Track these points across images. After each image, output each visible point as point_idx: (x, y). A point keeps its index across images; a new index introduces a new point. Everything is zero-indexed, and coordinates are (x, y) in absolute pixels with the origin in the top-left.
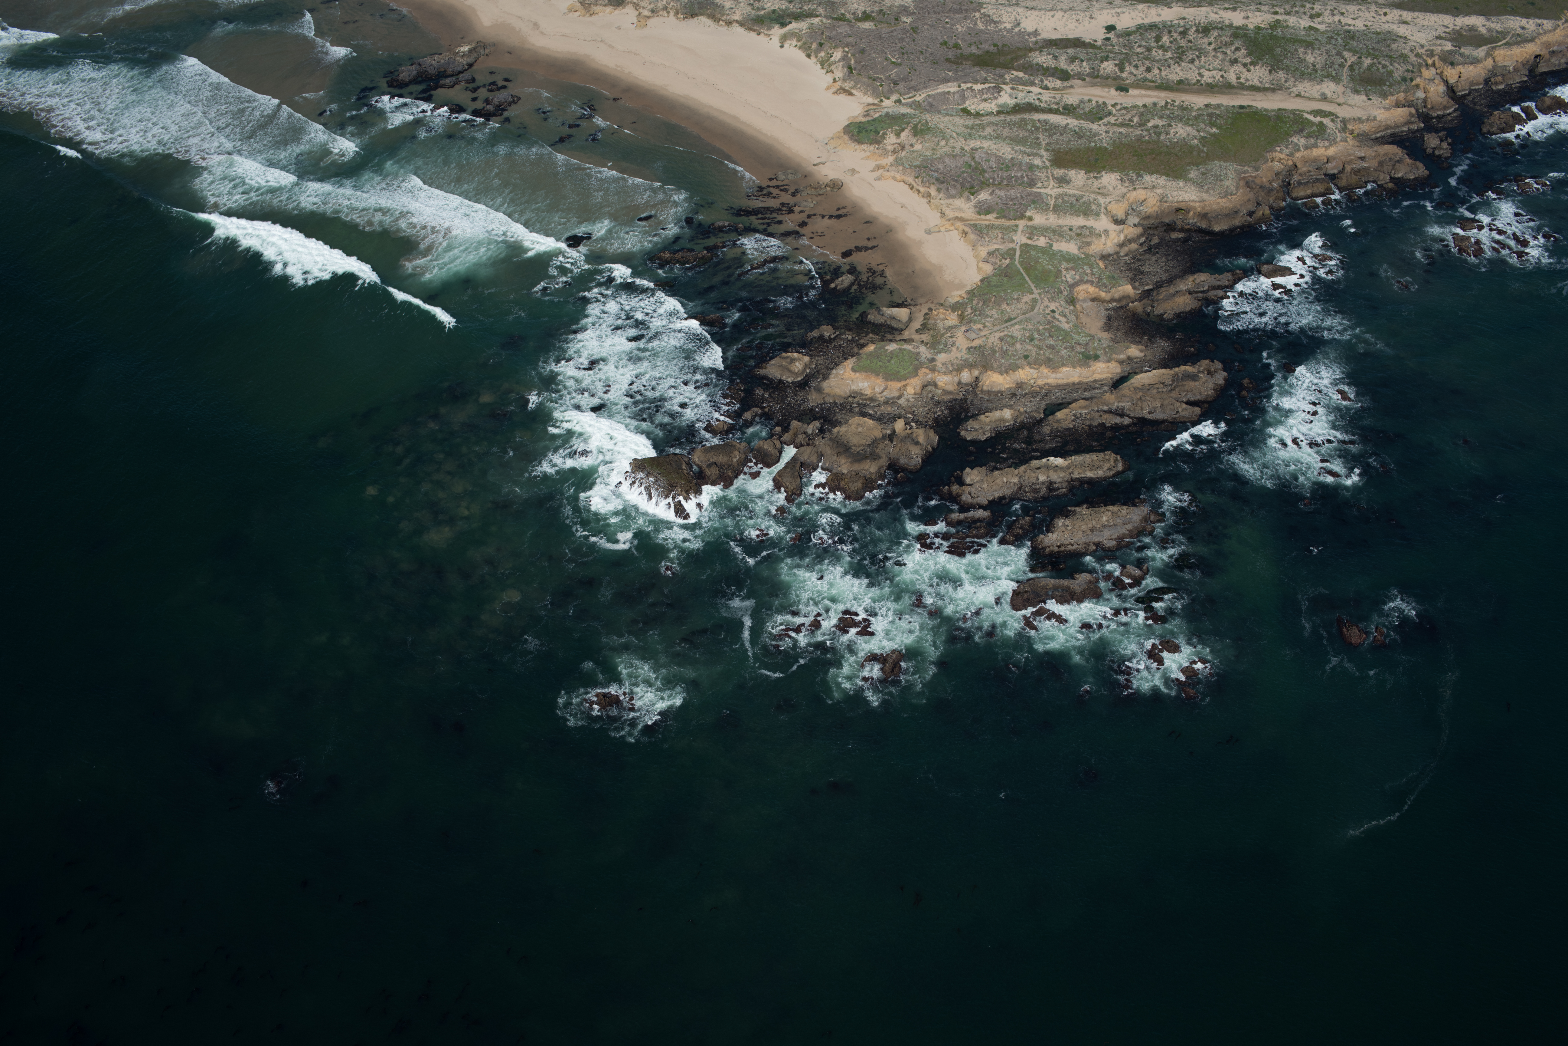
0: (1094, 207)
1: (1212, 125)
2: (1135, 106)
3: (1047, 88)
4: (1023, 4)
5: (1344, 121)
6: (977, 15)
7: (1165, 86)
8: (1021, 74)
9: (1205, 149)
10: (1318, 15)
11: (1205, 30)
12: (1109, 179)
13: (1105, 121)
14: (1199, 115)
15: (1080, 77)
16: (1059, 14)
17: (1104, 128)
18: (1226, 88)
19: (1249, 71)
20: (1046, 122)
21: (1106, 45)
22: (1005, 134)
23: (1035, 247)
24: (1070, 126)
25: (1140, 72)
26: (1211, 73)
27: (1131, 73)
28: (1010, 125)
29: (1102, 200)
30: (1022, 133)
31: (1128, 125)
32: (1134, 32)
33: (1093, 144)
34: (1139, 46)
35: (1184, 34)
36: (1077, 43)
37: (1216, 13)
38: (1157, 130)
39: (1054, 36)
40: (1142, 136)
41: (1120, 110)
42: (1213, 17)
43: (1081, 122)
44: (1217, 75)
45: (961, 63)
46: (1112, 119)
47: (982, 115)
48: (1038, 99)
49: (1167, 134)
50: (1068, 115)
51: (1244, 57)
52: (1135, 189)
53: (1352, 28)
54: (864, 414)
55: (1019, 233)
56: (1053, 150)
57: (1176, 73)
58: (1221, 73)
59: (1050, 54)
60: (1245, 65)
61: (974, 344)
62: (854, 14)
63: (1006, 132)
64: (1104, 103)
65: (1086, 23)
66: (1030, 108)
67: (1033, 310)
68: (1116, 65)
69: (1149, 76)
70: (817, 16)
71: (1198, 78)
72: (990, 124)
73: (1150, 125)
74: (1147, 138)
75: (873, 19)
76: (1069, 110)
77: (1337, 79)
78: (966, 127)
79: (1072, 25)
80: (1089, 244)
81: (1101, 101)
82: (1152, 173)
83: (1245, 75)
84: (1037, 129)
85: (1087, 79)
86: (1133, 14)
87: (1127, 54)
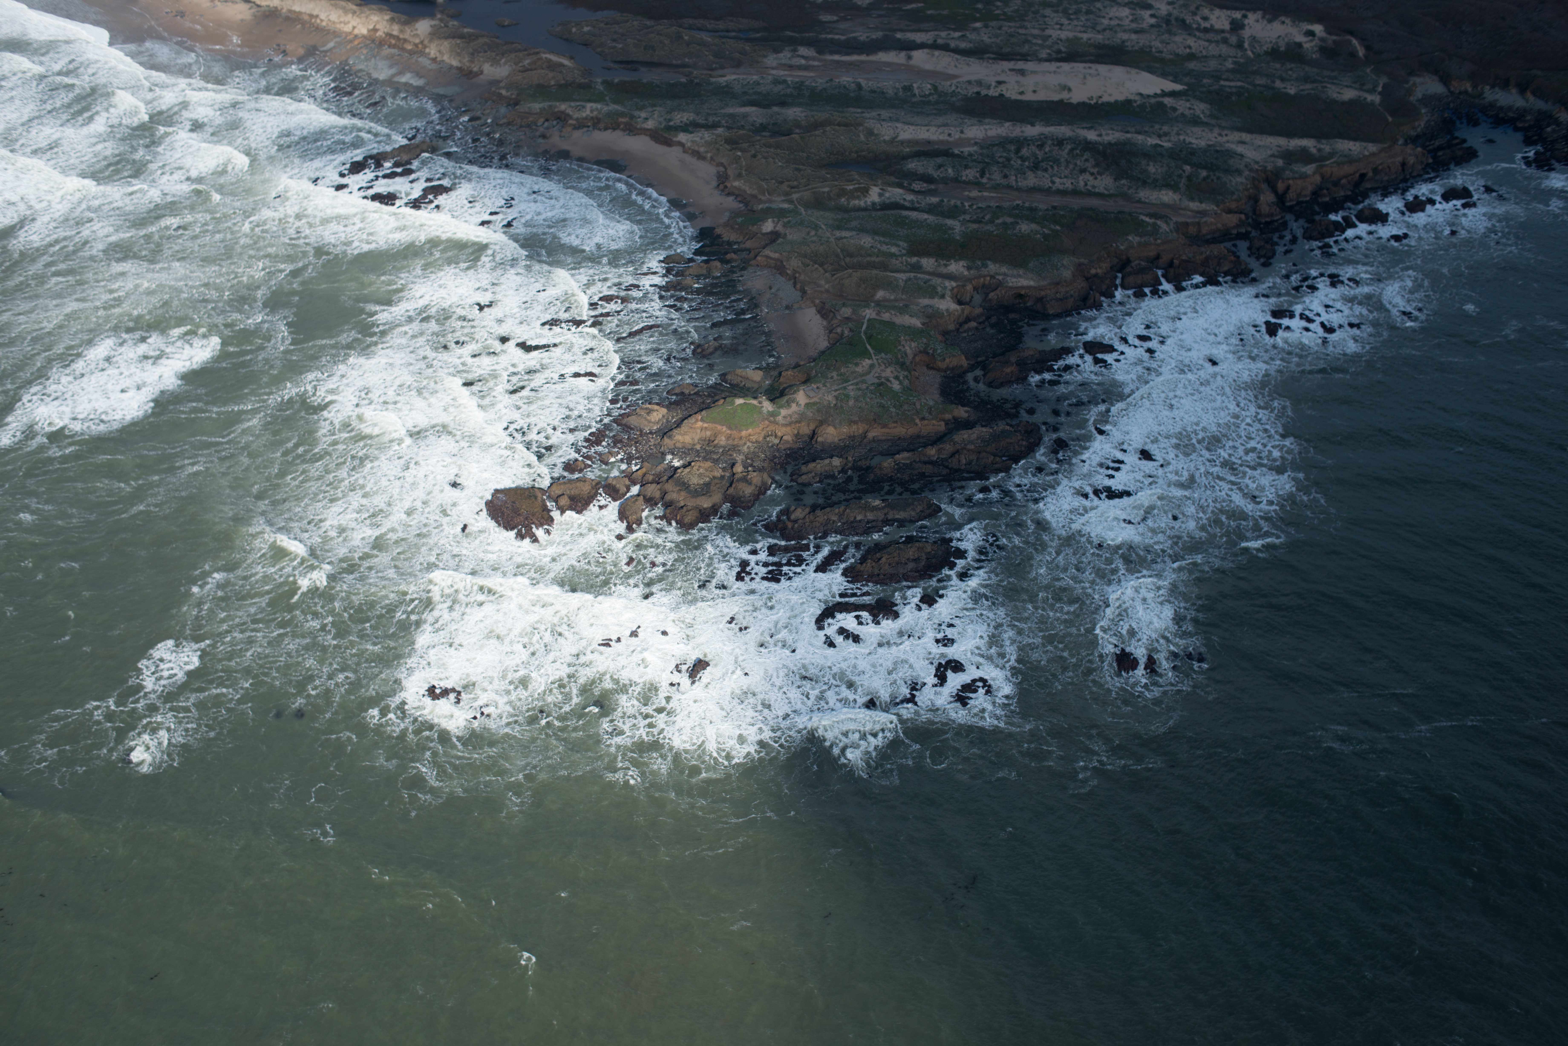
0: (939, 289)
1: (1056, 223)
3: (912, 190)
4: (904, 120)
6: (860, 128)
7: (1020, 191)
8: (892, 179)
9: (1046, 243)
10: (1166, 134)
11: (1060, 145)
12: (957, 267)
13: (960, 218)
14: (1046, 215)
15: (945, 181)
16: (933, 129)
17: (959, 224)
18: (1074, 193)
19: (1096, 179)
20: (907, 218)
21: (972, 156)
22: (868, 227)
23: (881, 321)
24: (928, 222)
25: (998, 178)
26: (1062, 180)
27: (990, 179)
28: (874, 219)
29: (948, 284)
30: (885, 226)
31: (980, 222)
32: (997, 145)
33: (947, 237)
34: (1000, 157)
36: (946, 153)
37: (1074, 131)
38: (1005, 226)
39: (927, 147)
40: (991, 231)
41: (976, 209)
42: (1071, 134)
43: (938, 218)
44: (1068, 182)
45: (841, 167)
46: (967, 217)
47: (851, 211)
48: (903, 199)
49: (1014, 229)
50: (927, 212)
51: (1092, 167)
52: (979, 275)
53: (1195, 146)
54: (708, 460)
55: (869, 309)
56: (910, 241)
57: (1031, 180)
58: (1071, 180)
59: (919, 161)
60: (1092, 174)
61: (813, 401)
62: (753, 125)
63: (871, 225)
66: (895, 206)
67: (869, 373)
68: (977, 172)
70: (720, 127)
71: (1050, 184)
72: (857, 218)
73: (998, 222)
74: (996, 233)
76: (930, 209)
77: (1174, 188)
78: (835, 220)
82: (996, 263)
83: (1092, 182)
84: (898, 223)
86: (999, 131)
87: (988, 163)
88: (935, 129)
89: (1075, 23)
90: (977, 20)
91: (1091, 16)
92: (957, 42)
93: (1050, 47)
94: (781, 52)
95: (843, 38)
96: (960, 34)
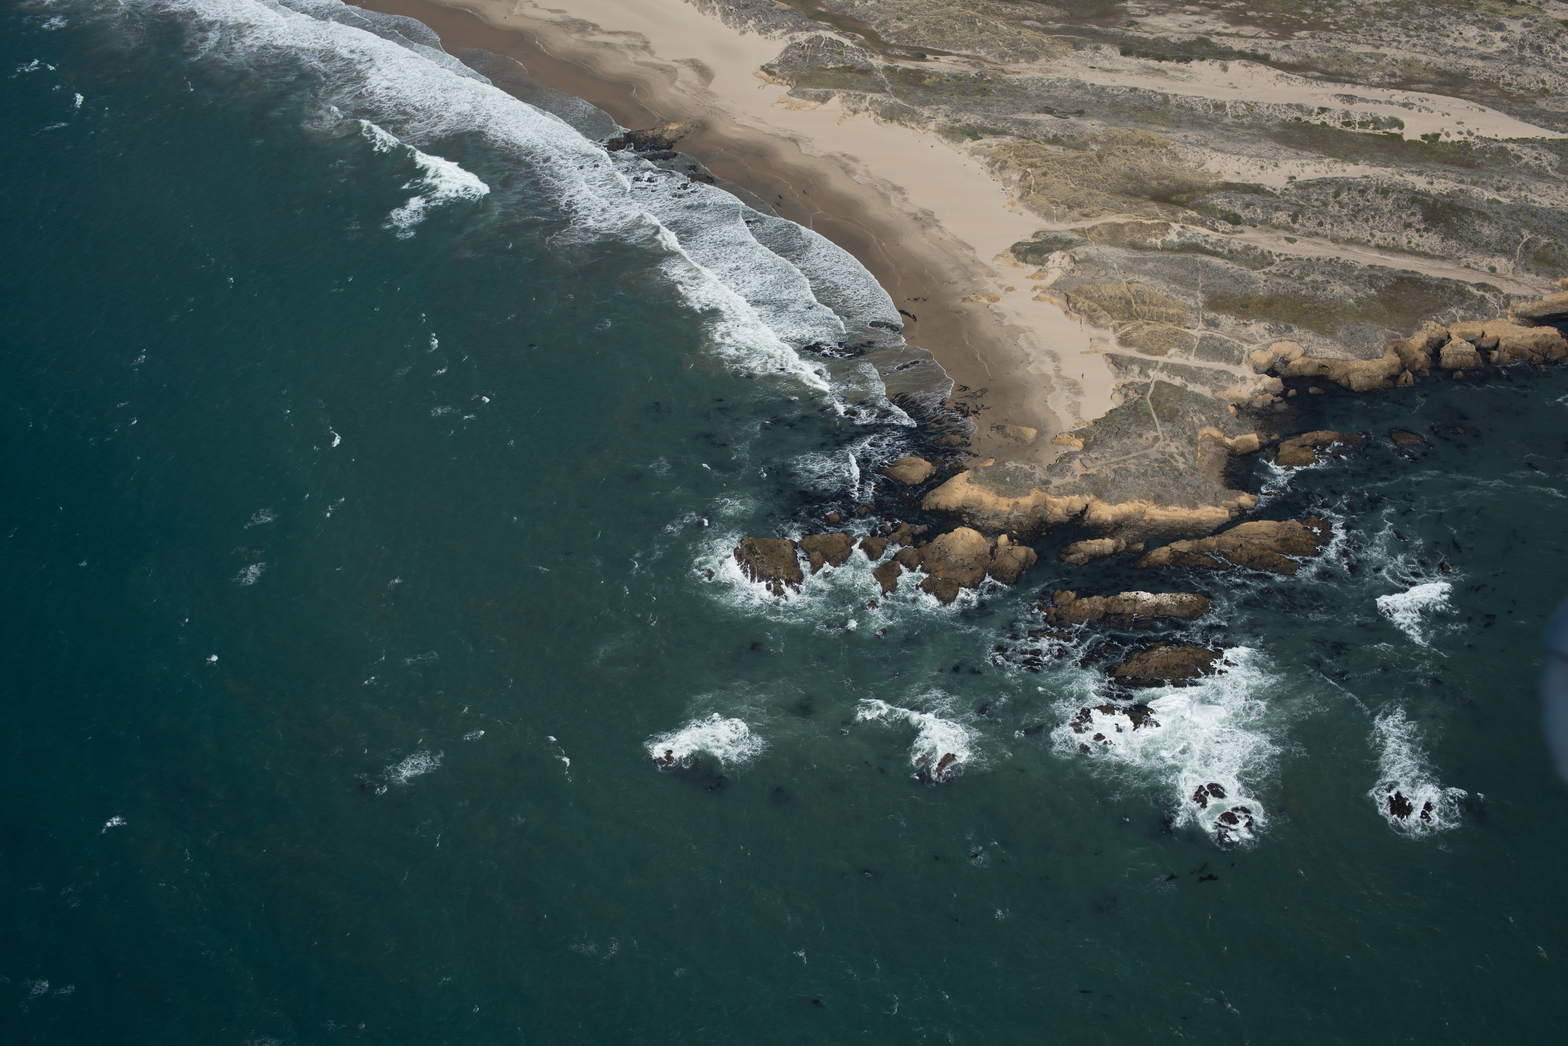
0: (1237, 353)
1: (1372, 286)
2: (1301, 259)
3: (1216, 230)
4: (1213, 145)
5: (1508, 297)
6: (1164, 150)
7: (1336, 242)
8: (1194, 214)
9: (1360, 309)
10: (1505, 188)
11: (1384, 192)
12: (1257, 328)
13: (1267, 270)
14: (1361, 275)
15: (1253, 223)
16: (1244, 159)
17: (1264, 277)
18: (1395, 250)
19: (1421, 236)
20: (1207, 265)
21: (1284, 195)
22: (1165, 272)
23: (1170, 386)
24: (1230, 271)
25: (1311, 226)
26: (1383, 234)
27: (1303, 225)
28: (1171, 262)
29: (1246, 346)
30: (1182, 272)
31: (1287, 277)
32: (1314, 185)
33: (1250, 291)
34: (1317, 200)
35: (1362, 192)
36: (1257, 189)
37: (1402, 176)
38: (1315, 285)
39: (1235, 180)
40: (1299, 289)
41: (1284, 261)
42: (1397, 178)
43: (1242, 268)
44: (1389, 236)
45: (1139, 196)
46: (1273, 269)
47: (1147, 250)
48: (1205, 241)
49: (1324, 290)
50: (1231, 260)
51: (1419, 222)
52: (1281, 341)
53: (1537, 205)
54: (971, 525)
55: (1157, 369)
56: (1209, 292)
57: (1348, 231)
58: (1393, 235)
59: (1226, 197)
60: (1418, 230)
61: (1089, 472)
62: (1045, 135)
63: (1167, 270)
64: (1270, 252)
65: (1270, 170)
66: (1196, 248)
67: (1153, 446)
68: (1289, 216)
69: (1320, 230)
70: (1010, 135)
71: (1370, 238)
72: (1153, 259)
73: (1308, 279)
74: (1303, 292)
75: (1063, 144)
76: (1233, 255)
77: (1509, 255)
78: (1129, 259)
79: (1255, 170)
80: (1224, 388)
81: (1267, 248)
82: (1301, 327)
83: (1416, 239)
84: (1198, 270)
85: (1259, 226)
86: (1318, 167)
87: (1302, 206)
88: (1246, 158)
89: (1415, 40)
90: (1302, 28)
91: (1434, 34)
92: (1280, 54)
93: (1383, 69)
94: (1082, 49)
95: (1151, 37)
96: (1283, 43)
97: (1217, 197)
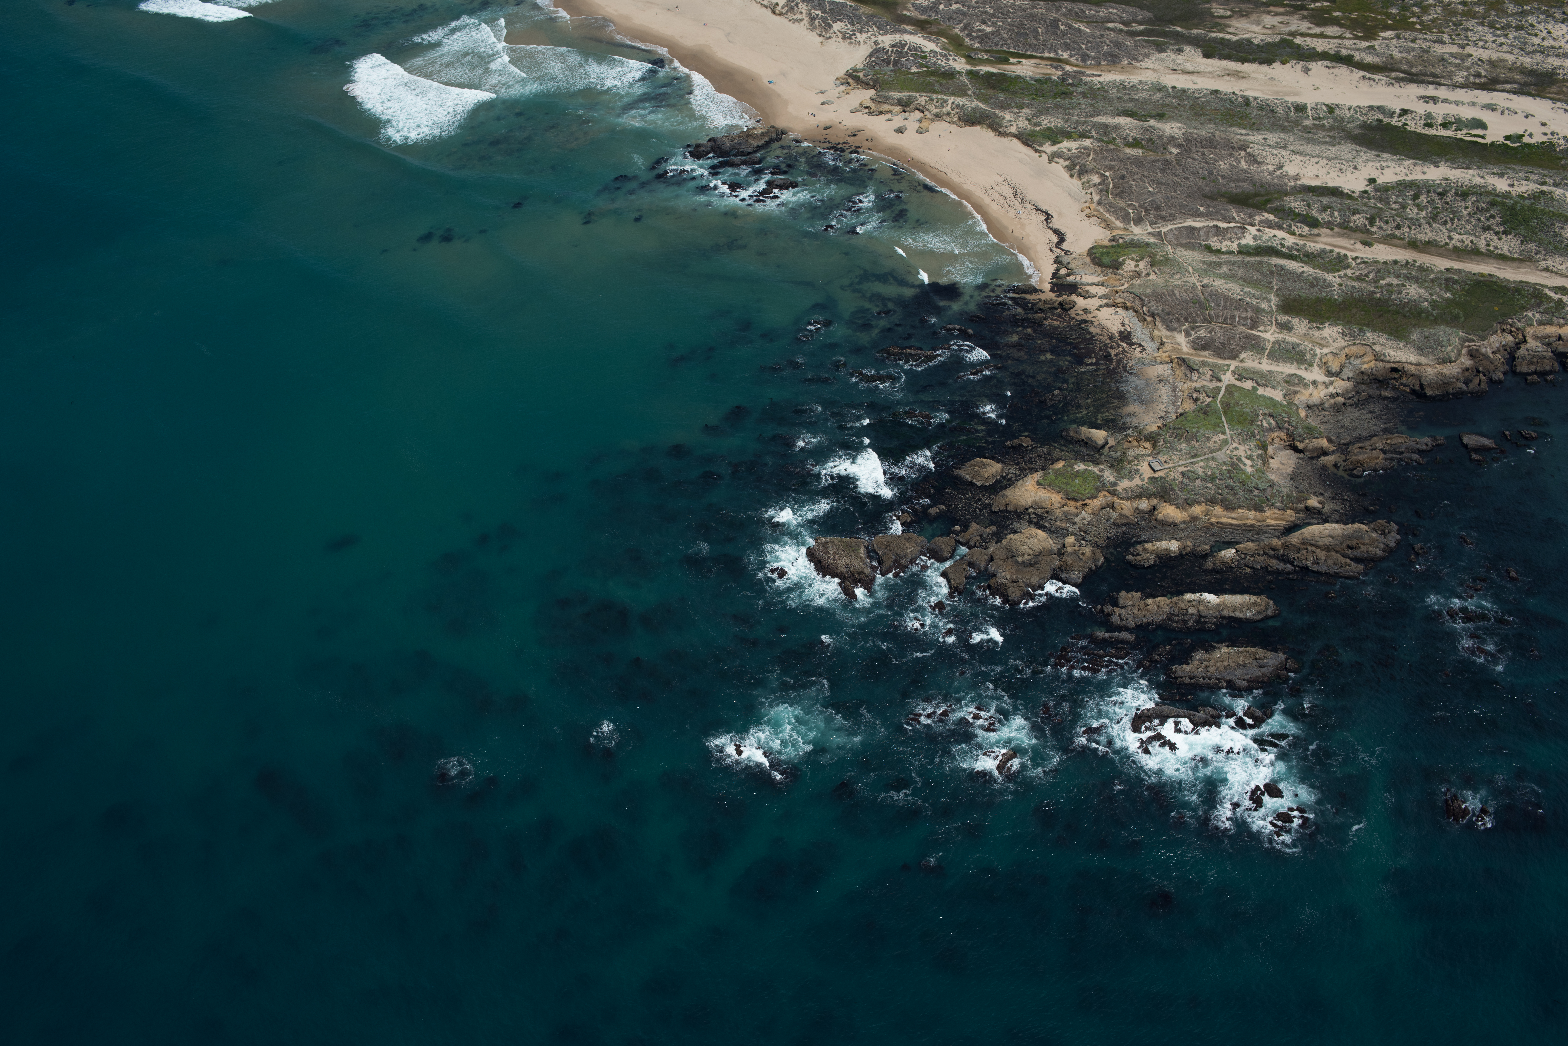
0: (1308, 356)
1: (1448, 289)
2: (1377, 262)
3: (1293, 234)
4: (1292, 148)
6: (1243, 153)
7: (1413, 245)
8: (1271, 217)
9: (1434, 312)
11: (1463, 194)
12: (1331, 332)
13: (1342, 273)
14: (1437, 278)
15: (1329, 225)
16: (1323, 162)
17: (1338, 280)
18: (1474, 253)
19: (1500, 239)
20: (1282, 268)
21: (1363, 197)
22: (1240, 275)
23: (1241, 389)
24: (1305, 275)
25: (1389, 229)
26: (1461, 237)
27: (1381, 228)
28: (1246, 265)
29: (1318, 350)
30: (1256, 275)
31: (1363, 280)
32: (1393, 188)
33: (1324, 294)
34: (1395, 203)
35: (1442, 195)
36: (1335, 192)
37: (1482, 177)
38: (1390, 288)
39: (1314, 183)
40: (1374, 293)
41: (1360, 264)
42: (1478, 180)
43: (1317, 271)
44: (1467, 239)
45: (1216, 199)
46: (1349, 272)
47: (1223, 253)
48: (1281, 244)
49: (1399, 294)
50: (1306, 263)
51: (1498, 226)
52: (1355, 343)
54: (1039, 526)
55: (1229, 374)
56: (1283, 296)
57: (1426, 234)
58: (1471, 238)
59: (1303, 201)
60: (1497, 233)
61: (1156, 475)
62: (1125, 139)
63: (1241, 273)
64: (1345, 255)
65: (1349, 173)
66: (1272, 251)
67: (1220, 449)
68: (1367, 218)
69: (1397, 233)
70: (1089, 138)
71: (1447, 241)
72: (1228, 263)
73: (1383, 282)
74: (1378, 295)
75: (1142, 147)
76: (1309, 258)
78: (1204, 263)
79: (1334, 173)
80: (1295, 392)
81: (1343, 252)
82: (1374, 331)
83: (1495, 242)
84: (1272, 273)
85: (1336, 229)
86: (1398, 170)
87: (1380, 209)
88: (1325, 161)
89: (1502, 40)
90: (1387, 28)
91: (1522, 34)
92: (1363, 55)
93: (1468, 69)
94: (1164, 51)
95: (1235, 38)
96: (1367, 44)
97: (1295, 201)
